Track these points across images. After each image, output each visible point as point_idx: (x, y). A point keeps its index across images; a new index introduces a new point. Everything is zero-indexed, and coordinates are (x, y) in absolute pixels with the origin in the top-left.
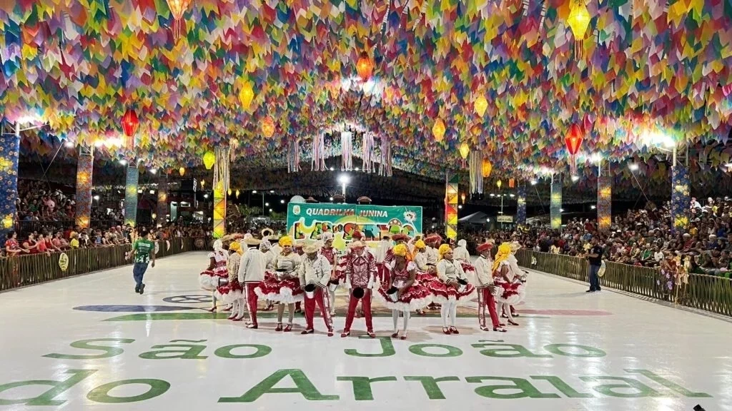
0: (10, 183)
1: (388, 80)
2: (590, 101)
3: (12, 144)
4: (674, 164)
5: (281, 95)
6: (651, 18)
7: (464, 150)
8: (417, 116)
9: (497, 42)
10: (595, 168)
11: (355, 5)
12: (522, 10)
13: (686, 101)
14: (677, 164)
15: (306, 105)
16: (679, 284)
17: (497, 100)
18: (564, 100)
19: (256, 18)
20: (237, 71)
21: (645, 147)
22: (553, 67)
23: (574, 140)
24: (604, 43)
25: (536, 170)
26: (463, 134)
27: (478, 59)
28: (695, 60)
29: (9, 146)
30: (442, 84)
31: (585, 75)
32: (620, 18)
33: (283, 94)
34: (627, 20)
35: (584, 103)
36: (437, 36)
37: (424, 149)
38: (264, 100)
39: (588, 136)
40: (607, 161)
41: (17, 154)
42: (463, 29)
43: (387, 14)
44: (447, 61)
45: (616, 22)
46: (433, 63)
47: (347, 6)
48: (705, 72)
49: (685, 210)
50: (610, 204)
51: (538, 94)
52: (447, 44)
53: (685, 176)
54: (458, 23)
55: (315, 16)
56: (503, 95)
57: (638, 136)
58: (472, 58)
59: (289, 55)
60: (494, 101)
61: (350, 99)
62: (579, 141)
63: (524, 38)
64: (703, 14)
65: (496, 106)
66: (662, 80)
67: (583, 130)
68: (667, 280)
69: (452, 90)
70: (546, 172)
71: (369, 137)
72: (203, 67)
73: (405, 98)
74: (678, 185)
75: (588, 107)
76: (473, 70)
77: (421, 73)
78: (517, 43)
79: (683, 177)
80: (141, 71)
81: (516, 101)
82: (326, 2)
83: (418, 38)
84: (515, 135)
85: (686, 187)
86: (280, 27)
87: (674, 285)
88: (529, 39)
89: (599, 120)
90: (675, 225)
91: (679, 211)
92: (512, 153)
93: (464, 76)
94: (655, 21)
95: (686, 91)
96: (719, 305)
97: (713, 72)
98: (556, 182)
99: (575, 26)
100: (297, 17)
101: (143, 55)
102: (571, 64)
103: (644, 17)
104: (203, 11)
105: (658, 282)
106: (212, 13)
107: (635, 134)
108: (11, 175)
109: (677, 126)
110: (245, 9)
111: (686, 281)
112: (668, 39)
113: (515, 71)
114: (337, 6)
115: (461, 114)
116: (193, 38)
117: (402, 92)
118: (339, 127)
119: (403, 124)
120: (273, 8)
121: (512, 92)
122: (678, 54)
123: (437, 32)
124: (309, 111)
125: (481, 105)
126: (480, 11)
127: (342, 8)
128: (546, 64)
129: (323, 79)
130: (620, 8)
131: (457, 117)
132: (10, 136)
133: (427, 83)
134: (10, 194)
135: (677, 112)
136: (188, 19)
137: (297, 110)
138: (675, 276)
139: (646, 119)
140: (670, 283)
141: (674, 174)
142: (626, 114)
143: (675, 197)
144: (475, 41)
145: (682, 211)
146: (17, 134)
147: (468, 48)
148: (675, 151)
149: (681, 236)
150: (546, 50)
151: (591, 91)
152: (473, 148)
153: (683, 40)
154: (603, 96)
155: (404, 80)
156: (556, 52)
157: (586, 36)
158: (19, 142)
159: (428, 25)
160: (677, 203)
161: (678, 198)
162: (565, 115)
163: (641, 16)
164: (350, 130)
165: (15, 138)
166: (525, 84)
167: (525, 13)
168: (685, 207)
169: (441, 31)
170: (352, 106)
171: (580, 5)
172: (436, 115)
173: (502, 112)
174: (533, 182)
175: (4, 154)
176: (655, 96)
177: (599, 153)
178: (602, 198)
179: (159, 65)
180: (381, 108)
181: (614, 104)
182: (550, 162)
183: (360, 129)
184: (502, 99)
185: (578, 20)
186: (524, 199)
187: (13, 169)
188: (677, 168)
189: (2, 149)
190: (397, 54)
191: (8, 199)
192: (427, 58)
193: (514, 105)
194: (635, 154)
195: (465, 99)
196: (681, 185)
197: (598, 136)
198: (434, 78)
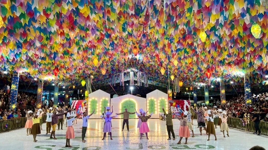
0: (15, 93)
1: (144, 55)
2: (213, 60)
5: (108, 61)
6: (227, 35)
7: (172, 77)
8: (155, 66)
9: (179, 42)
10: (219, 83)
11: (131, 32)
12: (185, 32)
13: (244, 60)
14: (246, 81)
15: (116, 64)
16: (247, 123)
17: (181, 61)
18: (204, 60)
19: (98, 37)
20: (93, 54)
21: (234, 75)
22: (198, 50)
23: (209, 74)
24: (213, 43)
25: (199, 84)
26: (172, 72)
28: (244, 47)
29: (15, 81)
30: (162, 56)
31: (209, 52)
32: (216, 35)
33: (108, 60)
34: (219, 35)
35: (211, 61)
36: (159, 41)
37: (159, 77)
38: (102, 62)
39: (214, 72)
40: (222, 81)
41: (18, 83)
42: (167, 39)
43: (142, 34)
44: (163, 49)
45: (215, 36)
46: (158, 49)
47: (128, 32)
48: (248, 51)
49: (250, 97)
50: (225, 96)
51: (195, 58)
52: (162, 43)
53: (249, 85)
54: (165, 37)
55: (118, 36)
56: (183, 59)
57: (231, 72)
58: (171, 47)
59: (110, 48)
61: (132, 61)
62: (211, 74)
63: (187, 41)
64: (243, 33)
65: (181, 63)
66: (235, 54)
67: (212, 70)
68: (243, 122)
69: (166, 57)
70: (202, 84)
71: (140, 73)
72: (81, 53)
73: (150, 60)
75: (212, 62)
76: (172, 51)
77: (155, 52)
78: (186, 42)
80: (60, 55)
81: (188, 61)
82: (121, 32)
83: (153, 42)
84: (189, 72)
85: (250, 89)
86: (106, 40)
87: (245, 124)
88: (189, 41)
89: (217, 67)
90: (247, 103)
92: (189, 78)
93: (169, 53)
94: (228, 35)
95: (243, 57)
97: (251, 51)
98: (206, 88)
99: (202, 38)
100: (112, 36)
101: (61, 50)
102: (204, 49)
103: (224, 35)
104: (81, 36)
105: (240, 123)
106: (84, 36)
107: (230, 71)
108: (16, 90)
109: (243, 68)
110: (94, 35)
111: (249, 123)
112: (235, 42)
113: (186, 52)
115: (170, 65)
116: (77, 44)
117: (149, 58)
118: (129, 70)
119: (150, 69)
120: (104, 34)
121: (185, 58)
122: (238, 45)
123: (159, 40)
124: (118, 65)
125: (176, 63)
126: (172, 33)
128: (196, 49)
129: (122, 55)
130: (216, 32)
131: (169, 67)
132: (16, 77)
133: (157, 55)
135: (242, 63)
136: (76, 38)
137: (114, 65)
138: (245, 121)
139: (232, 66)
141: (245, 85)
142: (225, 65)
143: (246, 93)
144: (172, 42)
145: (249, 98)
146: (18, 77)
147: (169, 45)
148: (244, 77)
150: (195, 44)
151: (212, 57)
152: (175, 77)
153: (239, 41)
154: (216, 59)
155: (150, 55)
156: (198, 45)
157: (206, 40)
158: (19, 79)
159: (155, 38)
160: (247, 95)
161: (247, 93)
162: (205, 66)
163: (224, 34)
164: (133, 71)
166: (190, 55)
167: (187, 33)
168: (250, 96)
169: (159, 39)
170: (133, 63)
171: (203, 31)
172: (162, 66)
173: (184, 64)
174: (198, 88)
175: (14, 83)
176: (233, 59)
177: (219, 78)
178: (222, 94)
179: (66, 53)
180: (143, 64)
181: (221, 62)
182: (203, 81)
183: (136, 70)
184: (183, 60)
185: (203, 36)
186: (196, 94)
187: (16, 88)
188: (246, 83)
189: (13, 81)
190: (146, 46)
191: (14, 98)
192: (156, 47)
193: (187, 62)
194: (232, 78)
195: (171, 60)
196: (248, 88)
197: (218, 72)
198: (159, 54)
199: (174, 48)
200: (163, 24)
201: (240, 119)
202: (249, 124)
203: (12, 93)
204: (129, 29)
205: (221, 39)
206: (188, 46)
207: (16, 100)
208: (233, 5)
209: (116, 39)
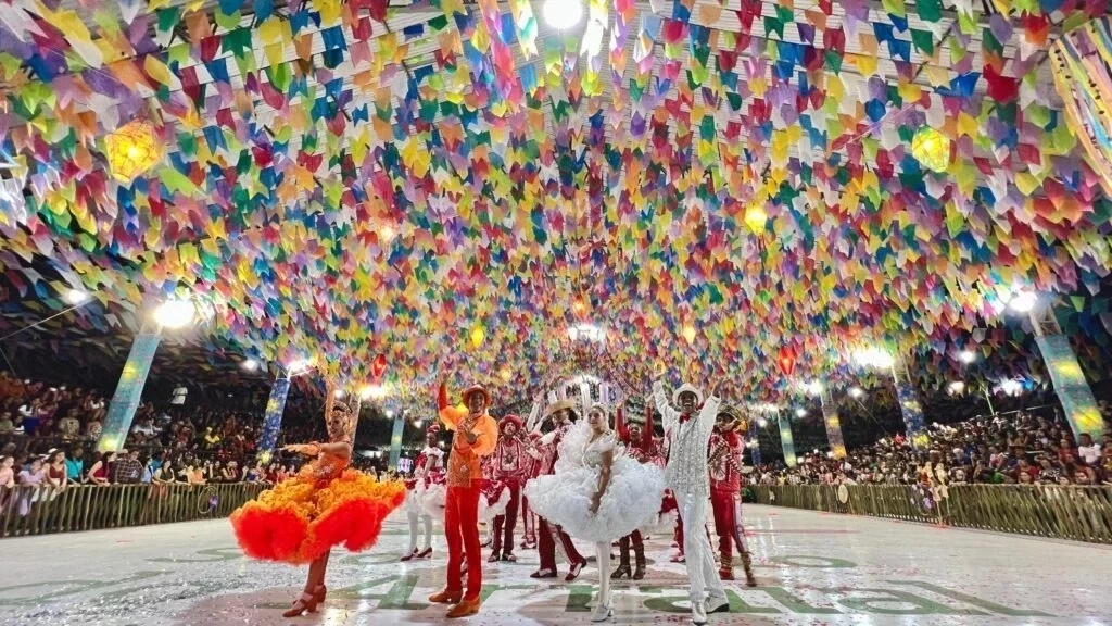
0: (274, 421)
1: (607, 323)
3: (283, 388)
4: (897, 381)
5: (514, 342)
6: (827, 207)
8: (638, 358)
9: (691, 264)
10: (817, 400)
11: (559, 244)
12: (704, 224)
13: (890, 304)
14: (899, 380)
15: (540, 354)
16: (937, 499)
17: (705, 329)
18: (767, 319)
19: (472, 258)
20: (469, 315)
21: (861, 368)
22: (748, 285)
23: (785, 360)
24: (788, 248)
25: (762, 408)
26: (684, 371)
27: (678, 287)
29: (280, 390)
30: (653, 319)
31: (780, 287)
32: (796, 215)
33: (516, 340)
34: (803, 213)
35: (787, 321)
36: (637, 267)
38: (500, 346)
39: (800, 360)
40: (827, 390)
41: (284, 396)
42: (655, 256)
43: (591, 253)
44: (651, 294)
45: (793, 220)
46: (640, 297)
47: (553, 245)
48: (900, 263)
49: (922, 428)
50: (840, 434)
51: (741, 317)
52: (646, 275)
54: (651, 251)
55: (526, 257)
56: (709, 323)
57: (852, 355)
58: (672, 286)
59: (512, 297)
60: (701, 330)
61: (580, 349)
63: (713, 254)
64: (881, 191)
65: (705, 337)
66: (856, 282)
67: (795, 354)
68: (921, 497)
69: (663, 324)
70: (773, 408)
71: (604, 387)
72: (437, 309)
73: (625, 340)
74: (907, 401)
75: (793, 326)
76: (677, 300)
77: (632, 311)
78: (709, 259)
79: (909, 393)
80: (384, 313)
81: (724, 328)
82: (532, 242)
83: (621, 273)
84: (730, 367)
85: (916, 403)
86: (496, 267)
87: (932, 502)
88: (718, 254)
89: (807, 339)
90: (915, 444)
91: (915, 428)
92: (733, 390)
93: (669, 307)
94: (833, 210)
95: (887, 289)
97: (909, 262)
98: (783, 418)
99: (752, 222)
100: (510, 257)
102: (765, 277)
103: (821, 209)
104: (422, 248)
105: (912, 500)
106: (432, 251)
107: (848, 353)
108: (277, 414)
109: (888, 338)
110: (460, 248)
111: (946, 495)
114: (544, 245)
115: (677, 350)
116: (421, 276)
117: (622, 334)
118: (578, 380)
119: (630, 371)
120: (486, 247)
121: (714, 318)
122: (866, 246)
123: (636, 263)
124: (545, 360)
125: (689, 333)
126: (667, 233)
127: (548, 247)
128: (741, 278)
129: (549, 325)
130: (794, 201)
131: (675, 354)
132: (282, 381)
133: (640, 321)
134: (271, 431)
135: (883, 319)
137: (533, 358)
138: (930, 490)
139: (854, 332)
140: (926, 500)
141: (899, 391)
142: (831, 329)
143: (906, 415)
144: (671, 266)
145: (919, 429)
146: (288, 379)
147: (666, 275)
148: (893, 369)
150: (737, 263)
151: (791, 305)
153: (866, 228)
154: (805, 310)
155: (620, 321)
156: (746, 264)
158: (288, 386)
160: (910, 420)
161: (910, 415)
162: (773, 340)
164: (588, 382)
165: (286, 382)
166: (727, 308)
168: (921, 425)
169: (638, 261)
170: (584, 357)
171: (753, 205)
172: (656, 354)
173: (713, 342)
174: (762, 423)
175: (275, 395)
176: (850, 305)
177: (817, 380)
178: (831, 428)
179: (400, 306)
180: (608, 354)
181: (818, 320)
182: (771, 396)
183: (596, 381)
184: (710, 328)
185: (755, 218)
188: (900, 384)
189: (273, 392)
190: (608, 293)
192: (633, 293)
193: (722, 334)
194: (854, 377)
195: (677, 332)
196: (909, 400)
197: (811, 359)
198: (644, 313)
199: (679, 289)
200: (641, 204)
201: (910, 488)
202: (950, 499)
203: (265, 421)
204: (553, 236)
205: (807, 224)
206: (718, 271)
207: (275, 439)
208: (838, 75)
209: (523, 268)
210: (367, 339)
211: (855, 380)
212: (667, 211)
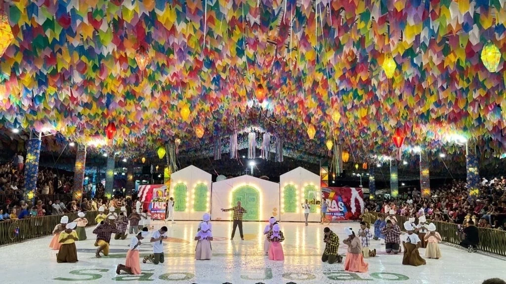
0: (33, 170)
1: (277, 101)
2: (407, 113)
3: (36, 145)
4: (467, 154)
6: (434, 64)
8: (297, 123)
9: (343, 78)
10: (417, 156)
11: (252, 57)
12: (356, 59)
13: (467, 114)
14: (469, 153)
15: (225, 117)
17: (347, 113)
18: (390, 113)
19: (191, 67)
20: (179, 97)
21: (447, 143)
22: (379, 93)
23: (398, 138)
24: (408, 79)
25: (380, 158)
26: (328, 134)
27: (332, 88)
28: (467, 88)
29: (34, 146)
30: (311, 103)
31: (400, 97)
32: (415, 65)
33: (209, 110)
34: (419, 65)
35: (403, 114)
36: (305, 75)
37: (304, 144)
38: (197, 114)
39: (409, 135)
40: (425, 152)
41: (39, 151)
42: (320, 70)
43: (273, 61)
44: (312, 90)
45: (413, 67)
46: (304, 90)
47: (248, 58)
48: (475, 96)
49: (476, 184)
50: (429, 180)
51: (373, 109)
52: (311, 79)
54: (317, 67)
55: (228, 65)
56: (351, 109)
57: (442, 136)
58: (328, 87)
59: (213, 87)
60: (345, 113)
61: (254, 113)
62: (402, 139)
63: (359, 75)
64: (466, 62)
65: (347, 117)
66: (449, 101)
67: (405, 132)
69: (318, 106)
70: (386, 158)
71: (267, 136)
72: (157, 95)
73: (288, 111)
74: (471, 167)
75: (406, 117)
76: (330, 94)
77: (297, 97)
78: (356, 78)
79: (473, 162)
80: (119, 98)
81: (361, 113)
82: (234, 56)
83: (293, 77)
84: (362, 135)
85: (476, 169)
86: (206, 71)
88: (363, 76)
89: (414, 125)
90: (470, 194)
91: (472, 185)
92: (361, 147)
93: (325, 97)
94: (438, 66)
95: (465, 108)
96: (495, 248)
97: (480, 96)
98: (394, 165)
99: (387, 70)
100: (217, 65)
101: (121, 90)
102: (391, 92)
103: (430, 64)
104: (158, 63)
105: (457, 233)
106: (163, 65)
107: (440, 134)
108: (35, 165)
109: (465, 129)
110: (184, 62)
112: (449, 78)
113: (356, 96)
114: (241, 58)
115: (325, 121)
116: (151, 78)
117: (286, 108)
118: (248, 130)
119: (288, 128)
120: (201, 60)
121: (354, 107)
122: (456, 85)
123: (304, 72)
124: (227, 120)
125: (336, 116)
126: (330, 60)
127: (244, 59)
128: (376, 90)
129: (235, 100)
130: (415, 59)
131: (323, 123)
132: (35, 140)
133: (301, 102)
134: (33, 177)
135: (463, 120)
136: (148, 68)
137: (219, 120)
139: (444, 125)
141: (467, 160)
142: (431, 122)
143: (469, 176)
145: (474, 185)
146: (40, 139)
147: (325, 82)
148: (467, 145)
149: (475, 202)
150: (374, 82)
151: (407, 107)
152: (335, 143)
153: (457, 77)
154: (414, 111)
155: (287, 101)
156: (380, 83)
157: (396, 74)
158: (40, 143)
159: (298, 69)
160: (470, 179)
161: (471, 176)
162: (393, 123)
163: (428, 63)
164: (255, 131)
165: (38, 141)
166: (364, 103)
167: (358, 61)
168: (476, 182)
169: (306, 72)
170: (254, 117)
171: (389, 58)
172: (310, 122)
173: (351, 120)
174: (379, 166)
175: (31, 151)
176: (447, 111)
177: (419, 146)
178: (423, 177)
179: (130, 95)
180: (274, 118)
181: (422, 116)
182: (388, 151)
183: (261, 131)
184: (351, 112)
185: (389, 66)
186: (374, 177)
187: (36, 161)
188: (469, 156)
189: (29, 148)
190: (281, 85)
191: (32, 180)
192: (299, 87)
193: (359, 116)
194: (442, 147)
195: (327, 112)
196: (472, 167)
197: (416, 135)
198: (305, 99)
200: (314, 43)
203: (27, 170)
204: (250, 52)
205: (423, 72)
206: (361, 85)
208: (448, 8)
209: (224, 70)
210: (103, 114)
211: (443, 149)
212: (332, 50)
